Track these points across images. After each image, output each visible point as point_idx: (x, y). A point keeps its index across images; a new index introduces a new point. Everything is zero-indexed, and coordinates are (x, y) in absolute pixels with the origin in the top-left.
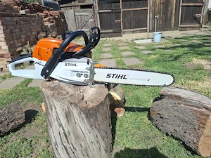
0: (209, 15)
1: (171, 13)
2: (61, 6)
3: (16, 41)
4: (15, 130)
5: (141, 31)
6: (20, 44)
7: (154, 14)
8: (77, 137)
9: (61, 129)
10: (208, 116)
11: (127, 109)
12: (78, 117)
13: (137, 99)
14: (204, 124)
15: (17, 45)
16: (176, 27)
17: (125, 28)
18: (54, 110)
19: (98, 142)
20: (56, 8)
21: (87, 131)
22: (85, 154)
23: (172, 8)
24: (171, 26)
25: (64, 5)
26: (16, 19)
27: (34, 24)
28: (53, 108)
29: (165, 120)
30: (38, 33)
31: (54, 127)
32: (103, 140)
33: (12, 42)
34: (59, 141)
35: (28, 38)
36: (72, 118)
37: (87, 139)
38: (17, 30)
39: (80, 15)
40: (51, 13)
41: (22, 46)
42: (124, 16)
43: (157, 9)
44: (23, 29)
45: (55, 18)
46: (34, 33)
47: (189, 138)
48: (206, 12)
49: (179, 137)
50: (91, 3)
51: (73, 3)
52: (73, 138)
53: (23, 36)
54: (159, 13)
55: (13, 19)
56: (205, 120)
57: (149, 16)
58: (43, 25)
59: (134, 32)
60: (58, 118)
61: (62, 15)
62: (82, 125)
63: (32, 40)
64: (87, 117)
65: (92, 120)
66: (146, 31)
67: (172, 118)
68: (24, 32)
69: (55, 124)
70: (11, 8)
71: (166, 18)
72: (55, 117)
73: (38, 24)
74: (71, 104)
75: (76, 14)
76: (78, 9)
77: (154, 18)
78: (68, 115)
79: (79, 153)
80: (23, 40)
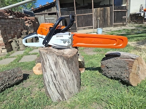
0: (131, 17)
1: (108, 16)
2: (35, 14)
3: (8, 35)
4: (17, 84)
5: (89, 28)
6: (10, 37)
7: (97, 17)
8: (61, 77)
9: (52, 72)
10: (133, 62)
11: (86, 69)
12: (62, 64)
13: (92, 63)
14: (132, 67)
15: (9, 37)
16: (111, 25)
17: (79, 26)
18: (48, 61)
19: (73, 79)
20: (32, 15)
21: (67, 73)
22: (66, 88)
23: (108, 13)
24: (108, 24)
25: (37, 13)
26: (8, 21)
27: (19, 25)
28: (47, 60)
29: (110, 69)
30: (22, 30)
31: (48, 71)
32: (76, 78)
33: (5, 36)
34: (50, 80)
35: (15, 33)
36: (58, 65)
37: (67, 77)
38: (9, 28)
39: (49, 19)
40: (29, 18)
41: (12, 38)
42: (78, 19)
43: (98, 14)
44: (12, 28)
45: (32, 21)
46: (19, 30)
47: (124, 76)
48: (129, 15)
49: (119, 77)
50: (55, 12)
51: (43, 12)
52: (59, 77)
53: (12, 32)
54: (100, 16)
55: (6, 21)
56: (132, 64)
57: (94, 18)
58: (24, 25)
59: (84, 29)
60: (50, 66)
61: (36, 19)
62: (64, 69)
63: (18, 35)
64: (67, 63)
65: (70, 65)
66: (92, 28)
67: (114, 67)
68: (13, 29)
69: (48, 70)
70: (3, 15)
71: (104, 19)
72: (48, 65)
73: (21, 25)
74: (58, 56)
75: (46, 19)
76: (47, 15)
77: (97, 20)
78: (56, 64)
79: (63, 87)
80: (12, 35)
